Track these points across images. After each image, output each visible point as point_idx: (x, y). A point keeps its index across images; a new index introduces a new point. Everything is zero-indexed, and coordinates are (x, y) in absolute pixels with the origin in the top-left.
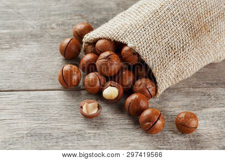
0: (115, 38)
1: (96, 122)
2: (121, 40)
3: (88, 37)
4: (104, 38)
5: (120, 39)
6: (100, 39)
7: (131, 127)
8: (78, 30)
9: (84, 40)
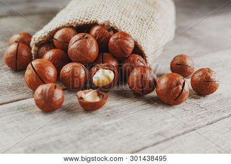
0: (77, 21)
1: (106, 113)
2: (87, 21)
3: (39, 35)
4: (63, 27)
5: (84, 20)
6: (58, 30)
7: (148, 106)
8: (18, 39)
9: (32, 43)
